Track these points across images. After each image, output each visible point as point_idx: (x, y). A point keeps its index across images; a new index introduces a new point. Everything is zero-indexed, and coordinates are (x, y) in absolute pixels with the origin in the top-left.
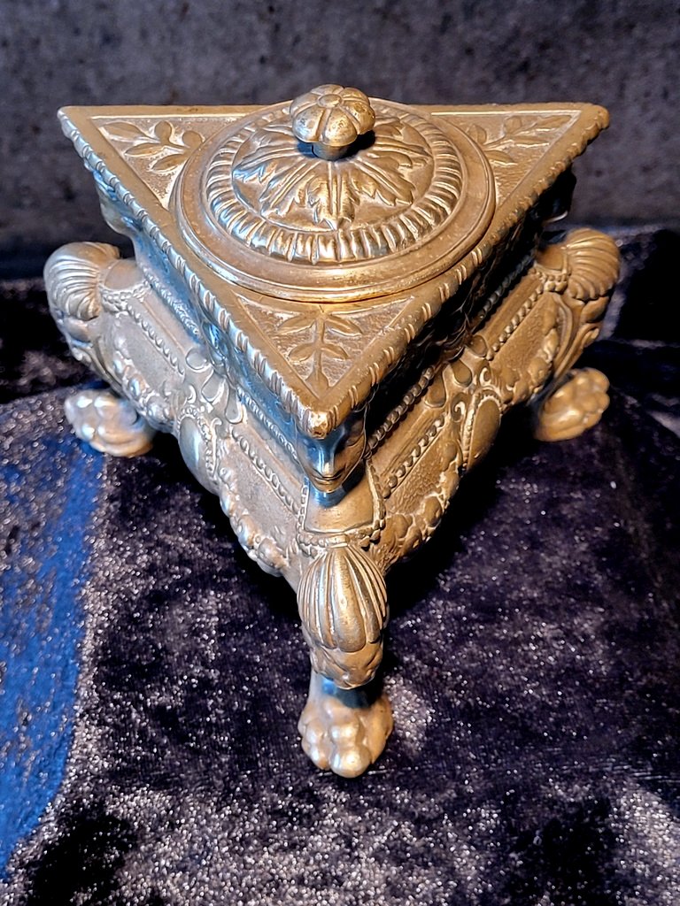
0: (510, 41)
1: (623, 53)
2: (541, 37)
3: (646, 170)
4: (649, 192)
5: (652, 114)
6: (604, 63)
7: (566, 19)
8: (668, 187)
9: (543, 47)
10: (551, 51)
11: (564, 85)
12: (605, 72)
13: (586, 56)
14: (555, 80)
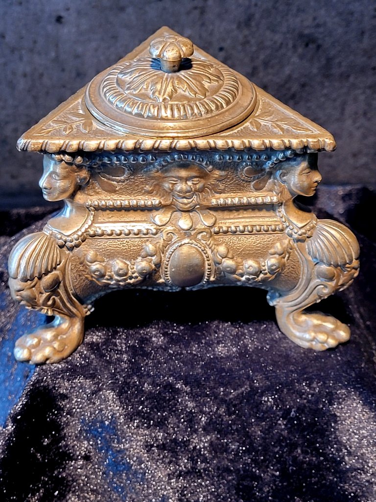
0: (286, 82)
1: (344, 90)
2: (303, 80)
3: (355, 155)
4: (356, 168)
5: (358, 125)
6: (334, 95)
7: (315, 71)
8: (365, 166)
9: (303, 86)
10: (307, 88)
11: (313, 107)
12: (335, 100)
13: (325, 91)
14: (309, 104)
